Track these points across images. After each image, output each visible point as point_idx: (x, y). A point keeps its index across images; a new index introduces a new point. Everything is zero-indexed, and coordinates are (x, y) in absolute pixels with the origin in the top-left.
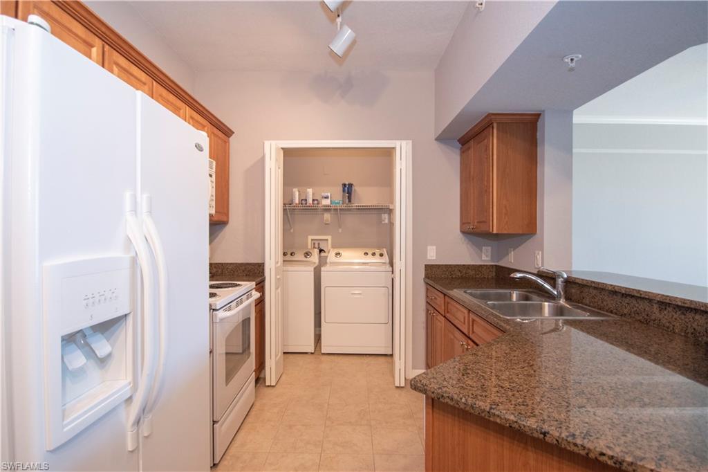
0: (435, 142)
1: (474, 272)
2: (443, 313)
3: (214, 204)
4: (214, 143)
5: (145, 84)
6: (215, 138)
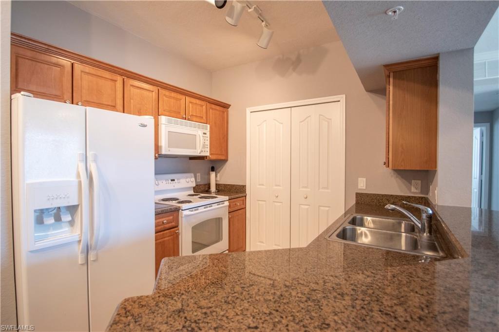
3: (208, 150)
4: (212, 114)
5: (153, 91)
6: (213, 111)
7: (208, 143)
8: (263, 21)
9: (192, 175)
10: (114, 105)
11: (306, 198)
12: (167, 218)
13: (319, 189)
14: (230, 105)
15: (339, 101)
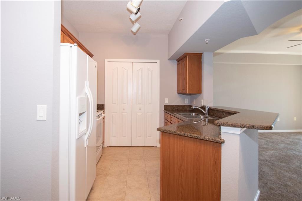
0: (168, 60)
1: (182, 108)
2: (169, 121)
11: (140, 109)
14: (93, 56)
15: (157, 62)
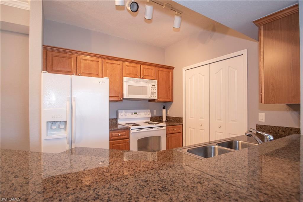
3: (156, 95)
4: (160, 74)
5: (119, 64)
6: (161, 72)
7: (156, 91)
8: (176, 11)
9: (149, 110)
10: (97, 74)
11: (220, 127)
12: (121, 133)
13: (229, 121)
14: (174, 67)
15: (243, 55)
